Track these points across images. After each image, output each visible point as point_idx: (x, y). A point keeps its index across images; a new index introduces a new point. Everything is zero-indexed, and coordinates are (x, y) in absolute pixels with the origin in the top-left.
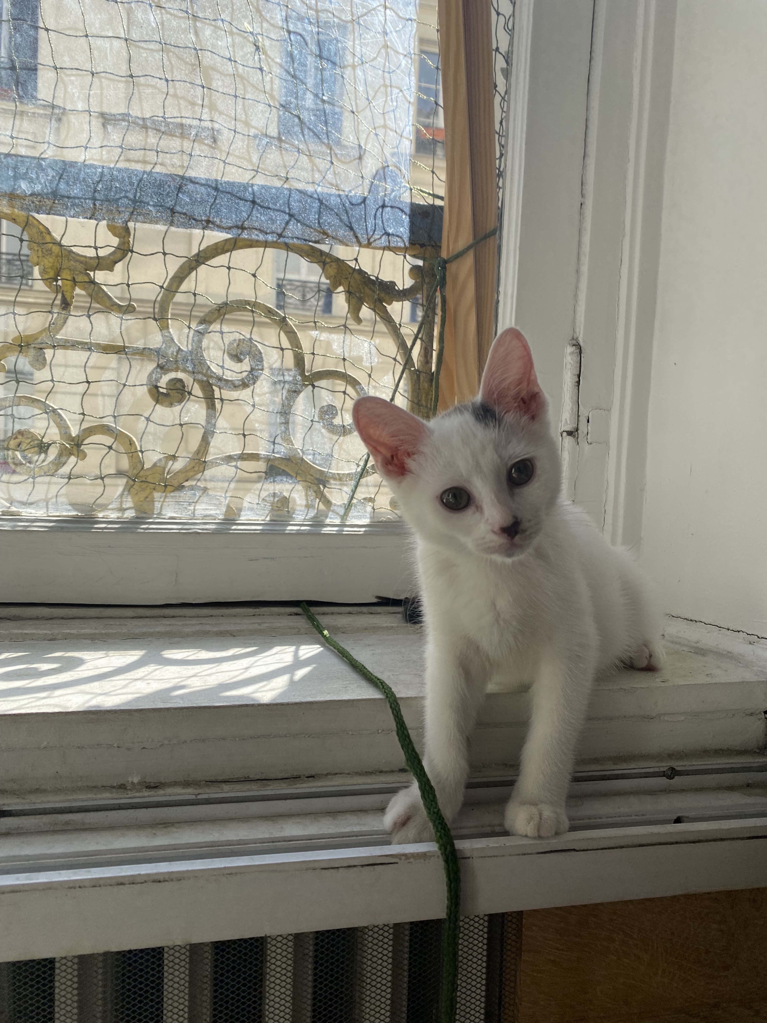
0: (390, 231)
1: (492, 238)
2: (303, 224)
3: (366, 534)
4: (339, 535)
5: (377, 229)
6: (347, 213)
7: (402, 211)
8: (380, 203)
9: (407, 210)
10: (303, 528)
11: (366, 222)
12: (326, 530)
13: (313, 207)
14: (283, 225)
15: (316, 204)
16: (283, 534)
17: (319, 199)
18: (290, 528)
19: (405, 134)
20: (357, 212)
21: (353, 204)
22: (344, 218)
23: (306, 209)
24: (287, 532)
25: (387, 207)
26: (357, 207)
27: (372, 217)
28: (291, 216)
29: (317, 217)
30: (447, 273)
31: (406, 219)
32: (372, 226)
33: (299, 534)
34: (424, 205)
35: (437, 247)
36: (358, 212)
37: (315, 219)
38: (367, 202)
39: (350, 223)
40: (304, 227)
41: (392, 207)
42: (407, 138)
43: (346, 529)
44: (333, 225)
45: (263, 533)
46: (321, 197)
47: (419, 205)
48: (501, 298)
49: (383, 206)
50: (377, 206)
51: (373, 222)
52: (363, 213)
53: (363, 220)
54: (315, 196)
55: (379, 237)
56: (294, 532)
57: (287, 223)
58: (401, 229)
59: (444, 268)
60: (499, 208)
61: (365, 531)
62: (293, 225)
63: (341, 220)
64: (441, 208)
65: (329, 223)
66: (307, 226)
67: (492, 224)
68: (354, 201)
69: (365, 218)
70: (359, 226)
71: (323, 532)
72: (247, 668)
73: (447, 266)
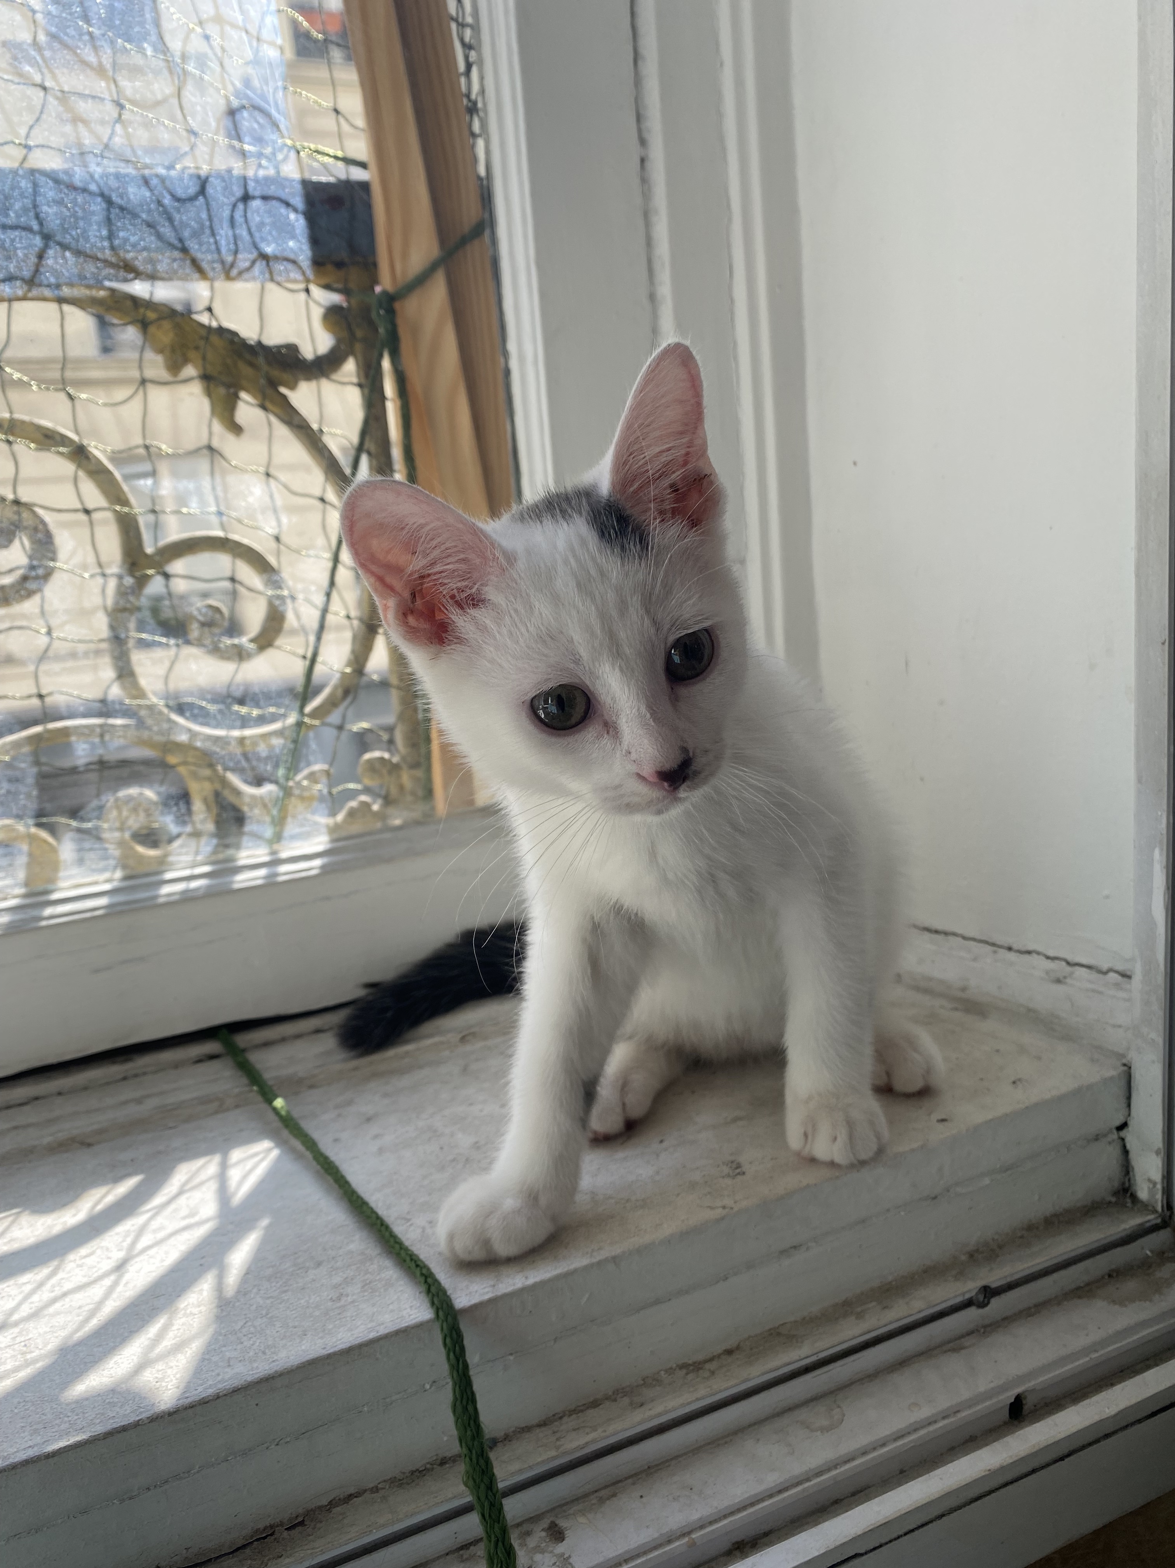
0: (269, 250)
1: (476, 242)
2: (78, 253)
3: (325, 870)
4: (271, 884)
5: (240, 245)
6: (170, 219)
7: (288, 204)
8: (238, 193)
9: (298, 201)
10: (194, 884)
11: (213, 234)
12: (242, 880)
13: (93, 213)
14: (33, 259)
15: (97, 206)
16: (152, 905)
17: (102, 195)
18: (166, 890)
19: (266, 34)
20: (191, 216)
21: (178, 200)
22: (166, 230)
23: (77, 219)
24: (161, 900)
25: (254, 198)
26: (188, 205)
27: (226, 224)
28: (47, 237)
29: (105, 233)
30: (400, 321)
31: (298, 222)
32: (228, 244)
33: (187, 898)
34: (328, 185)
35: (370, 267)
36: (192, 214)
37: (102, 238)
38: (210, 190)
39: (181, 240)
40: (81, 260)
41: (265, 198)
42: (272, 44)
43: (283, 868)
44: (145, 249)
45: (112, 911)
46: (106, 192)
47: (320, 184)
48: (514, 364)
49: (246, 198)
50: (233, 199)
51: (230, 233)
52: (204, 216)
53: (208, 231)
54: (93, 187)
55: (247, 264)
56: (176, 897)
57: (41, 256)
58: (291, 244)
59: (391, 312)
60: (480, 178)
61: (323, 867)
62: (55, 258)
63: (159, 236)
64: (365, 186)
65: (134, 246)
66: (87, 256)
67: (470, 213)
68: (180, 193)
69: (211, 227)
70: (201, 244)
71: (236, 886)
72: (120, 1267)
73: (397, 305)
